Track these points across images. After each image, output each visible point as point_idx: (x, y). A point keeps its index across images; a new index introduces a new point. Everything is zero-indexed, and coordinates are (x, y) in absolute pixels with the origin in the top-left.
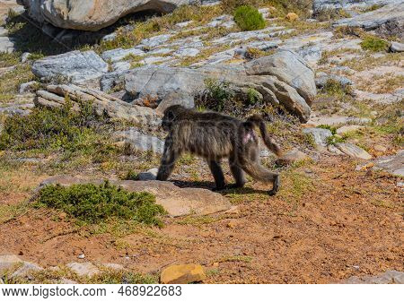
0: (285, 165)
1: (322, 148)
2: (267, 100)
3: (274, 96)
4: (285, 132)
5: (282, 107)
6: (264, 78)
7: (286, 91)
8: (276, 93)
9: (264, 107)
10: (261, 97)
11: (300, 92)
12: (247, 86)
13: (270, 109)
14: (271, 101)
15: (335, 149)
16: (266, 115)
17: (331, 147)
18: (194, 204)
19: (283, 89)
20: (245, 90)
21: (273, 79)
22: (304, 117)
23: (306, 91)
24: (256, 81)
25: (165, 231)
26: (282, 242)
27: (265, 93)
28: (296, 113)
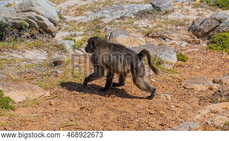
0: (60, 64)
1: (71, 52)
2: (32, 26)
3: (36, 24)
4: (47, 44)
5: (41, 30)
6: (28, 14)
7: (43, 20)
8: (37, 22)
9: (31, 31)
10: (28, 25)
11: (50, 20)
12: (19, 19)
13: (35, 32)
14: (35, 26)
15: (79, 51)
16: (33, 35)
17: (76, 51)
18: (27, 93)
19: (41, 19)
20: (17, 21)
21: (34, 14)
22: (54, 34)
23: (54, 19)
24: (23, 16)
25: (17, 112)
26: (87, 111)
27: (30, 23)
28: (50, 32)
